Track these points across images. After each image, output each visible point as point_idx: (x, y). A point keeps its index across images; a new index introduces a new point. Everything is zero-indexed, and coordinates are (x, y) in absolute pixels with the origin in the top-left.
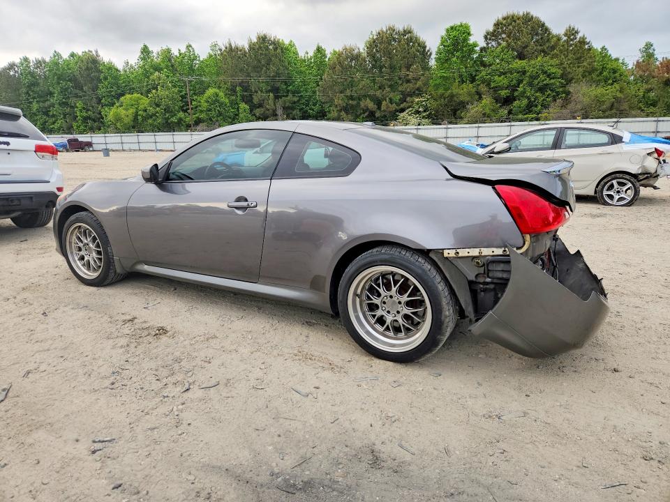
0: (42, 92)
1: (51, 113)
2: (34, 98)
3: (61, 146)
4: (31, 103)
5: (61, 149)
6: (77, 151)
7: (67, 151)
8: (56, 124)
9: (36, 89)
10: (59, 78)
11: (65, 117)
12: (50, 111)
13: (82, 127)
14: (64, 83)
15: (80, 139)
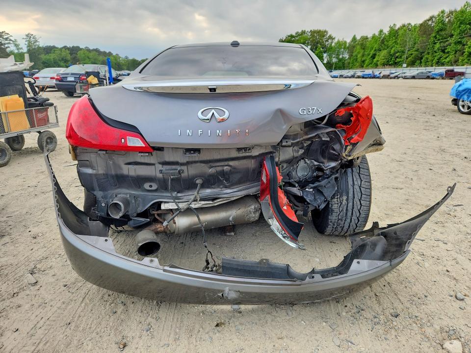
0: (446, 35)
1: (446, 51)
2: (438, 40)
3: (439, 75)
4: (435, 43)
5: (438, 77)
6: (450, 79)
7: (443, 79)
8: (447, 59)
9: (443, 33)
10: (461, 23)
11: (455, 53)
12: (446, 49)
13: (466, 61)
14: (464, 26)
15: (456, 70)
